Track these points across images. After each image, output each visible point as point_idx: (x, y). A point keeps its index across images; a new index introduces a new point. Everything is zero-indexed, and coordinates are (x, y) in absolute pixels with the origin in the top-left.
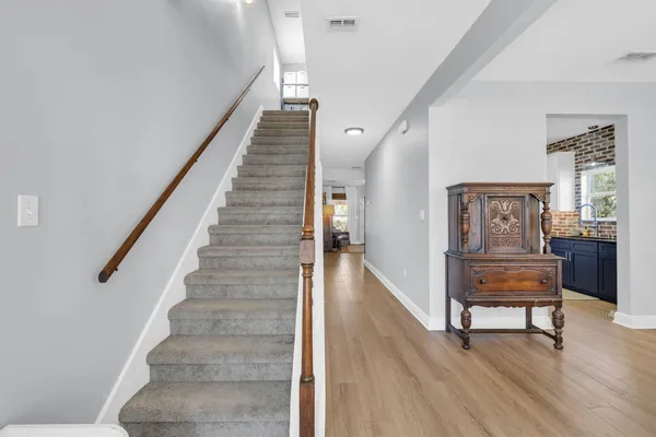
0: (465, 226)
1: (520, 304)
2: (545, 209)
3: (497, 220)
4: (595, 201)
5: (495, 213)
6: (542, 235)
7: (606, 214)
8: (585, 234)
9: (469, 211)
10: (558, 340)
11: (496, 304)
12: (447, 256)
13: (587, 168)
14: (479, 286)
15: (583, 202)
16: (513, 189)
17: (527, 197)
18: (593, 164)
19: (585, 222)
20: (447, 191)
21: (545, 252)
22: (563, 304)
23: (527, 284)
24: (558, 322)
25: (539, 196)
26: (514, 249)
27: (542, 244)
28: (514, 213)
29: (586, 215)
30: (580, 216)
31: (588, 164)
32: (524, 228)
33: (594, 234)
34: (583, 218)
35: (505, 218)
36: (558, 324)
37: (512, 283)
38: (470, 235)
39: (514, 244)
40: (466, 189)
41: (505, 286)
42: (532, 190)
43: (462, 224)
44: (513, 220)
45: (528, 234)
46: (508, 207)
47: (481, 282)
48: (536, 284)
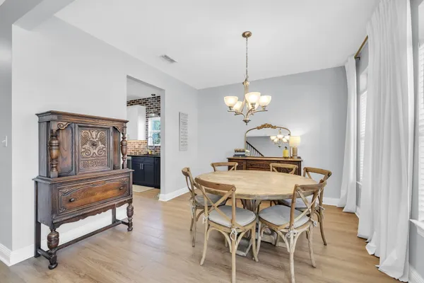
0: (55, 153)
1: (105, 210)
2: (124, 138)
3: (87, 146)
4: (154, 135)
5: (85, 140)
6: (122, 156)
7: (159, 141)
8: (150, 153)
9: (60, 138)
10: (129, 225)
11: (84, 216)
12: (36, 182)
13: (151, 117)
14: (68, 205)
15: (149, 135)
16: (100, 122)
17: (111, 130)
18: (153, 115)
19: (150, 146)
20: (37, 118)
21: (123, 168)
22: (133, 200)
23: (110, 193)
24: (130, 213)
25: (119, 129)
26: (101, 168)
27: (122, 162)
28: (101, 140)
29: (150, 143)
30: (147, 143)
31: (151, 115)
32: (109, 152)
33: (153, 153)
34: (149, 145)
35: (94, 145)
36: (130, 215)
37: (99, 195)
38: (60, 159)
39: (102, 164)
40: (55, 117)
41: (92, 199)
42: (115, 124)
43: (51, 150)
44: (101, 145)
45: (112, 157)
46: (97, 136)
47: (70, 201)
48: (116, 191)
